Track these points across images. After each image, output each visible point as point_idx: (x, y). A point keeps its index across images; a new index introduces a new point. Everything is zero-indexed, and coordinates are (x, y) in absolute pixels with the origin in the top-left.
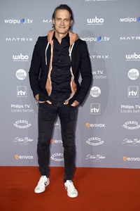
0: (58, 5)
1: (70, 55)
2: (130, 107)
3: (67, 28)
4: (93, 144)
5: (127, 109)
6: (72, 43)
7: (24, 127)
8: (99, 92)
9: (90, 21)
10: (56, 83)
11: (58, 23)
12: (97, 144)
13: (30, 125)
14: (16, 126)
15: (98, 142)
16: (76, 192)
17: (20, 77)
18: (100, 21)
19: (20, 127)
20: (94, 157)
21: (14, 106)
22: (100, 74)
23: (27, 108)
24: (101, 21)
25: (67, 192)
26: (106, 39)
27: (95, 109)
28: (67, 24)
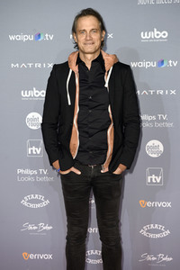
0: (79, 11)
1: (106, 85)
3: (98, 44)
4: (151, 236)
6: (109, 67)
7: (38, 205)
8: (161, 148)
10: (87, 133)
11: (82, 38)
12: (158, 236)
13: (48, 202)
14: (26, 204)
15: (161, 232)
17: (33, 125)
18: (161, 35)
19: (32, 206)
20: (154, 259)
21: (22, 171)
22: (162, 121)
23: (43, 175)
24: (164, 35)
26: (172, 63)
27: (153, 177)
28: (96, 37)
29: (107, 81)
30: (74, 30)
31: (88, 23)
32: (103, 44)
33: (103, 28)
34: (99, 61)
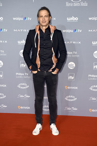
0: (40, 8)
1: (51, 39)
2: (94, 76)
3: (47, 22)
4: (69, 100)
5: (93, 77)
6: (52, 32)
7: (24, 88)
8: (74, 65)
9: (69, 19)
10: (43, 59)
11: (41, 19)
12: (72, 100)
13: (28, 86)
14: (19, 87)
16: (58, 132)
18: (75, 19)
19: (22, 88)
20: (70, 109)
21: (18, 74)
22: (75, 54)
23: (26, 76)
24: (76, 19)
25: (52, 131)
26: (79, 31)
27: (71, 77)
28: (47, 19)
29: (52, 38)
30: (38, 16)
31: (44, 13)
32: (50, 22)
33: (50, 15)
34: (48, 29)
